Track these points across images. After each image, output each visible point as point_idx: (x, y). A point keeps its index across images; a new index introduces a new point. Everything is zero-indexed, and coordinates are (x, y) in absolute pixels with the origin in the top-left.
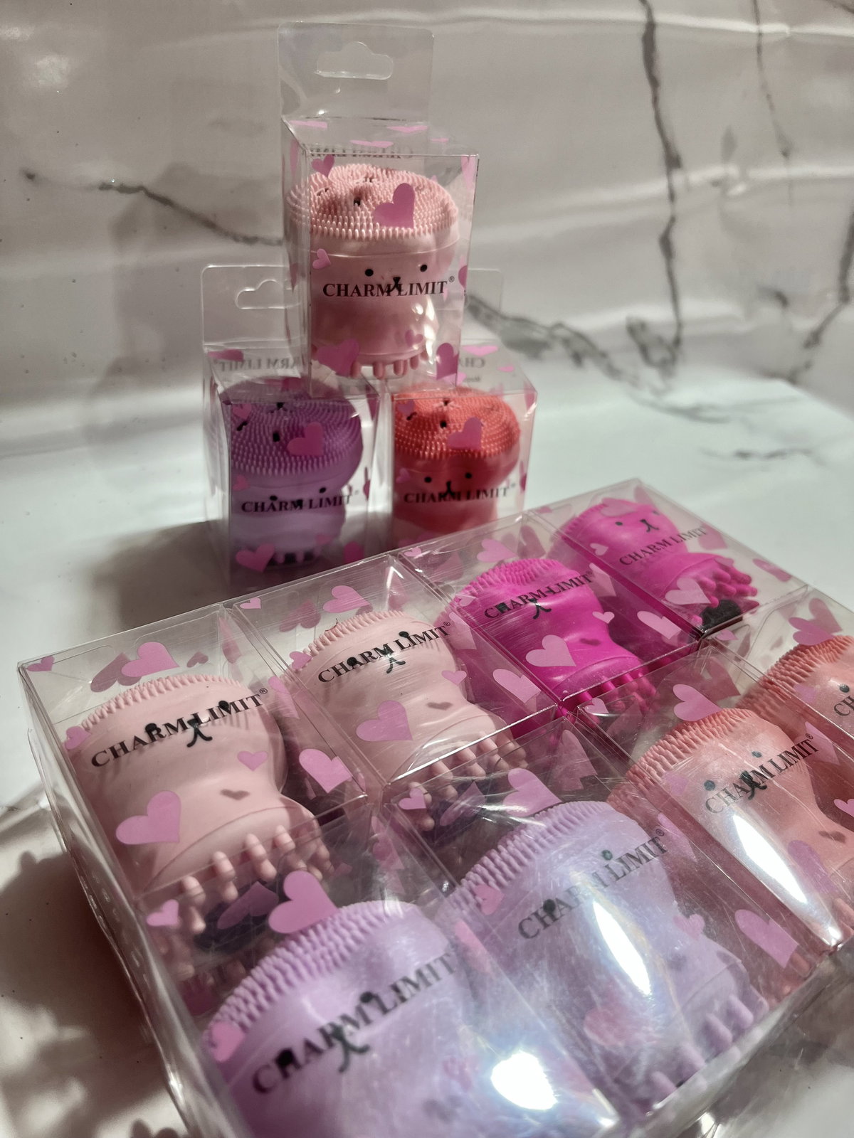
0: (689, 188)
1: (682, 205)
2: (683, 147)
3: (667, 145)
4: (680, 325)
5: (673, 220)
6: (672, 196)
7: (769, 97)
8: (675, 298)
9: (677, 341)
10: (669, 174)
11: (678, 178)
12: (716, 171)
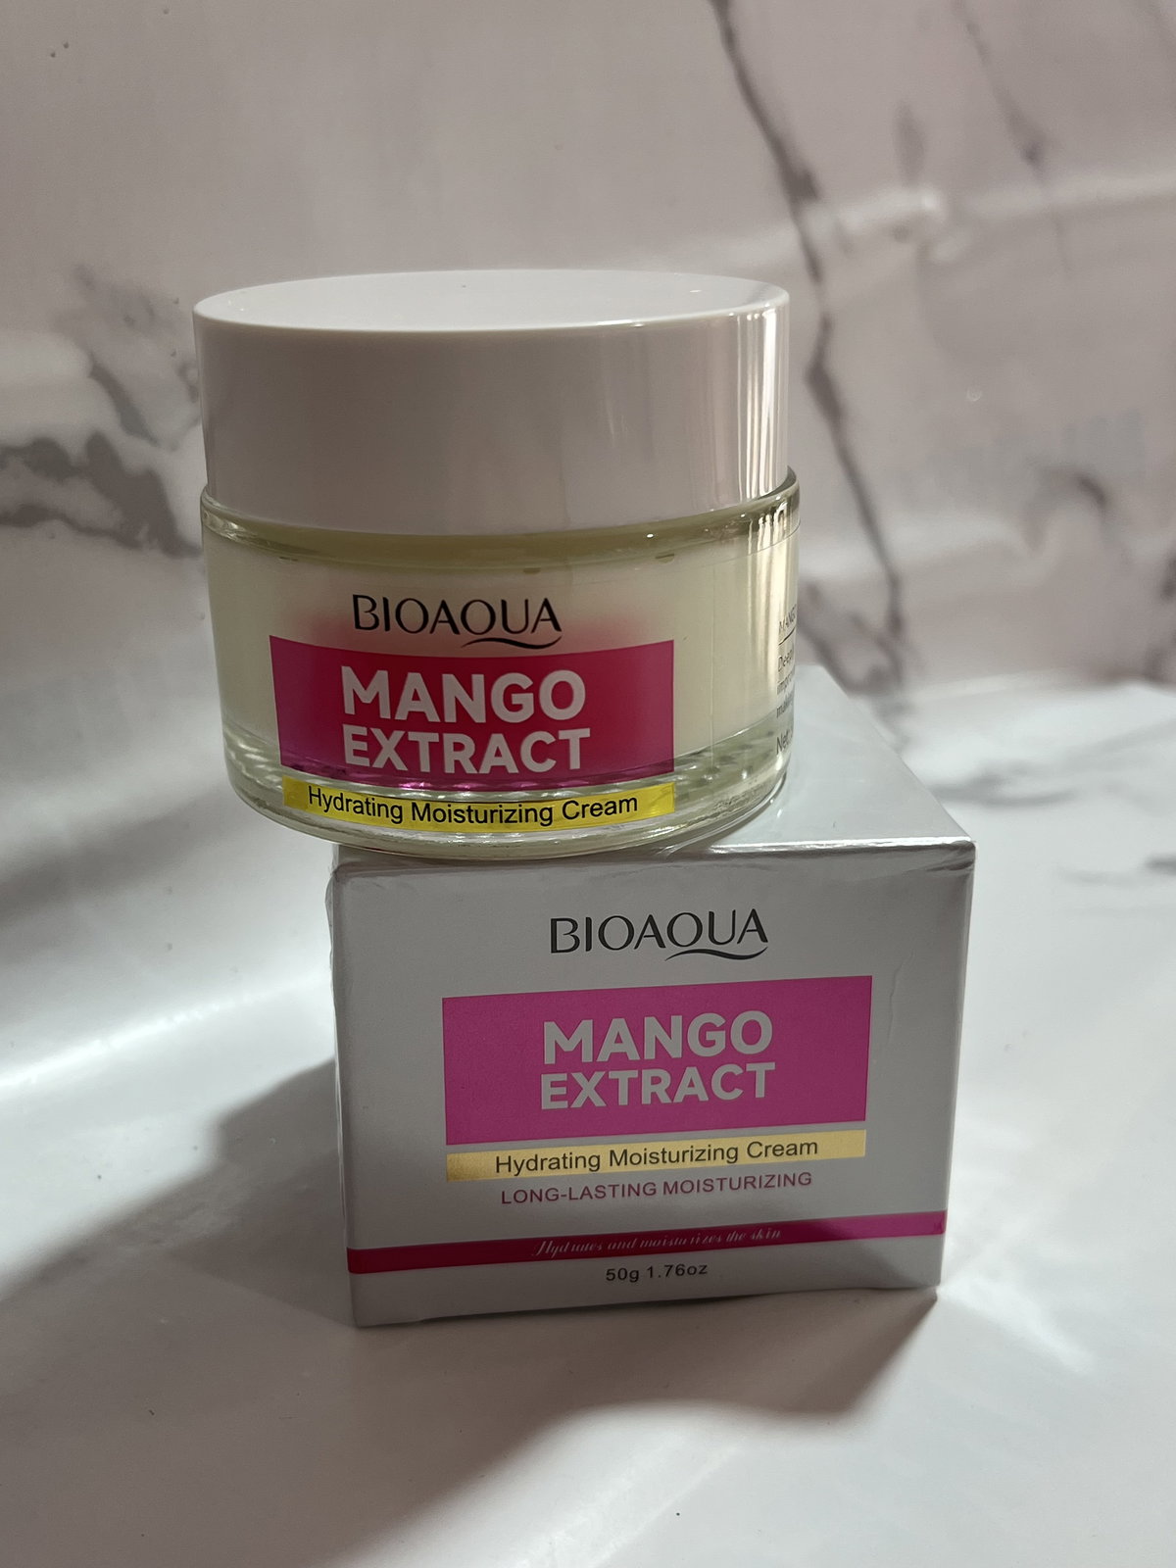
0: (846, 245)
1: (841, 285)
2: (814, 151)
3: (779, 147)
4: (894, 583)
5: (826, 326)
6: (815, 268)
7: (972, 28)
8: (869, 519)
9: (896, 621)
10: (796, 214)
11: (820, 222)
12: (899, 202)
